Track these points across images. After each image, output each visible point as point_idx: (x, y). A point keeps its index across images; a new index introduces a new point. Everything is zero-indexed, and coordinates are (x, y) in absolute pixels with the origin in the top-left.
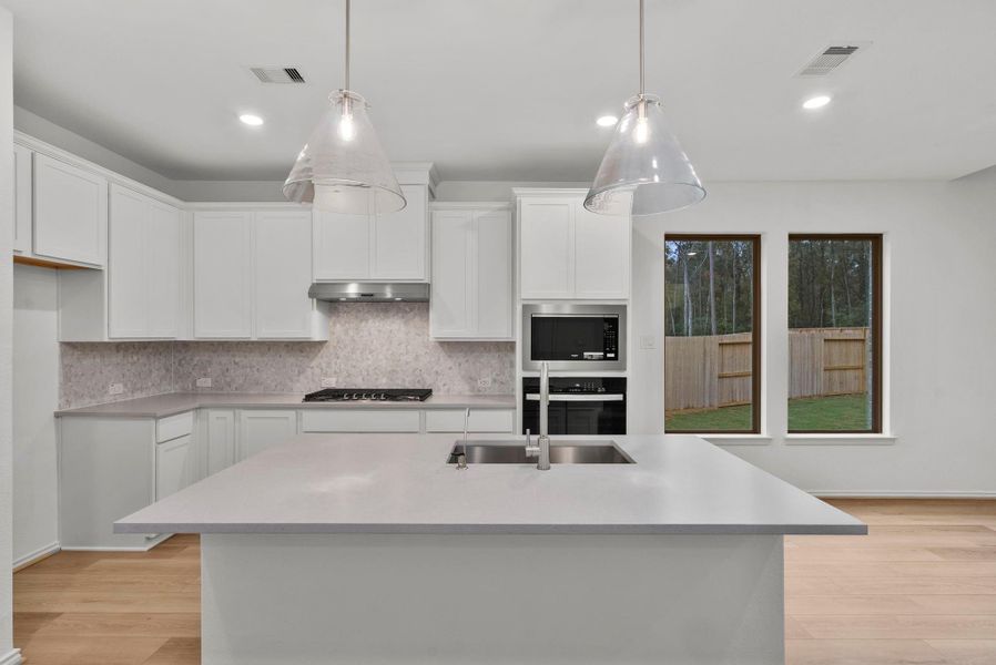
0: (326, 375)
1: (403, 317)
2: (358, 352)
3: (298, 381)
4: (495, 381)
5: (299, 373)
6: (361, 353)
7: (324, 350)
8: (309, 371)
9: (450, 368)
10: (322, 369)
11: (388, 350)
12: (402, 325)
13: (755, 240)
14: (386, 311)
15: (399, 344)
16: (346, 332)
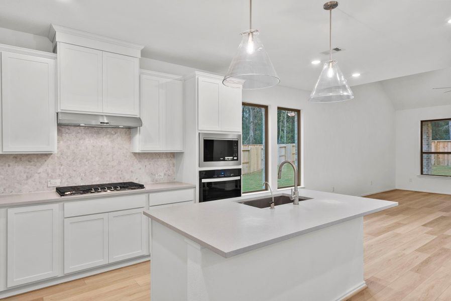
0: (51, 178)
1: (110, 138)
2: (78, 161)
3: (27, 184)
4: (165, 174)
5: (27, 178)
6: (80, 161)
7: (50, 160)
8: (37, 176)
9: (140, 169)
10: (48, 174)
11: (100, 158)
12: (109, 143)
13: (266, 107)
14: (98, 133)
15: (108, 155)
16: (68, 147)
